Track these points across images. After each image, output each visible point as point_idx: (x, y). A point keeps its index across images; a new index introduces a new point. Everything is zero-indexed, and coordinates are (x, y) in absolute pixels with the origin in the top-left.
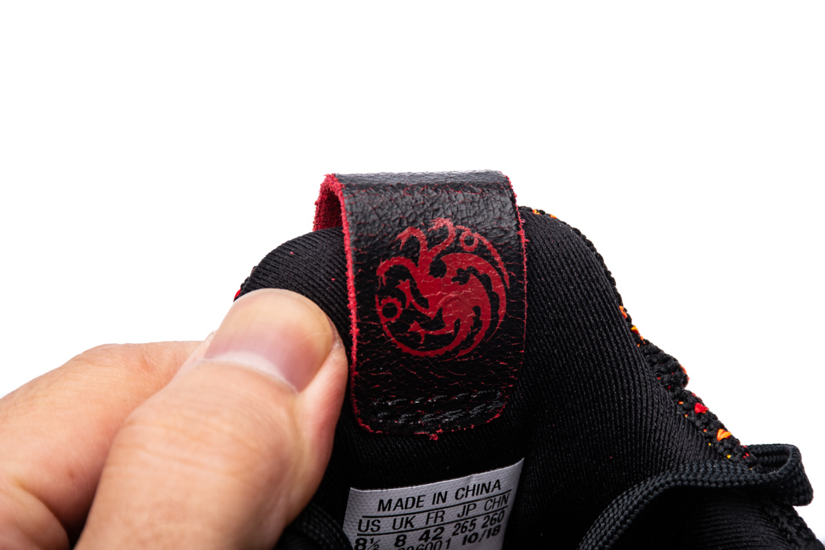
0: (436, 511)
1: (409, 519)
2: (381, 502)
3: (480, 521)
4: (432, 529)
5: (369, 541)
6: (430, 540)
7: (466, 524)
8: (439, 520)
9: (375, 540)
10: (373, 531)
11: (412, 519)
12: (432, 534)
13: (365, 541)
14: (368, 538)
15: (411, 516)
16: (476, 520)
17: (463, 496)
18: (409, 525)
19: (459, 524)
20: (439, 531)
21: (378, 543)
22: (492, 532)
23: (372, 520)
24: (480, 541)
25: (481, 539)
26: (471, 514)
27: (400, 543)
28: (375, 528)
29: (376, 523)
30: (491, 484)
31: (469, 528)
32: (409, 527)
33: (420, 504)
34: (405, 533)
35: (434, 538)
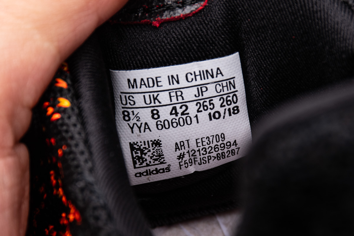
0: (175, 91)
1: (155, 96)
2: (129, 81)
3: (217, 102)
4: (178, 106)
5: (131, 113)
6: (179, 115)
7: (205, 104)
8: (180, 98)
9: (135, 113)
10: (131, 105)
11: (157, 96)
12: (180, 111)
13: (129, 114)
14: (130, 111)
15: (156, 94)
16: (212, 100)
17: (192, 79)
18: (156, 101)
19: (200, 103)
20: (184, 108)
21: (138, 115)
22: (232, 111)
23: (128, 95)
24: (224, 118)
25: (224, 116)
26: (206, 95)
27: (156, 116)
28: (132, 103)
29: (131, 98)
30: (214, 71)
31: (209, 107)
32: (157, 104)
33: (159, 84)
34: (156, 108)
35: (183, 114)
